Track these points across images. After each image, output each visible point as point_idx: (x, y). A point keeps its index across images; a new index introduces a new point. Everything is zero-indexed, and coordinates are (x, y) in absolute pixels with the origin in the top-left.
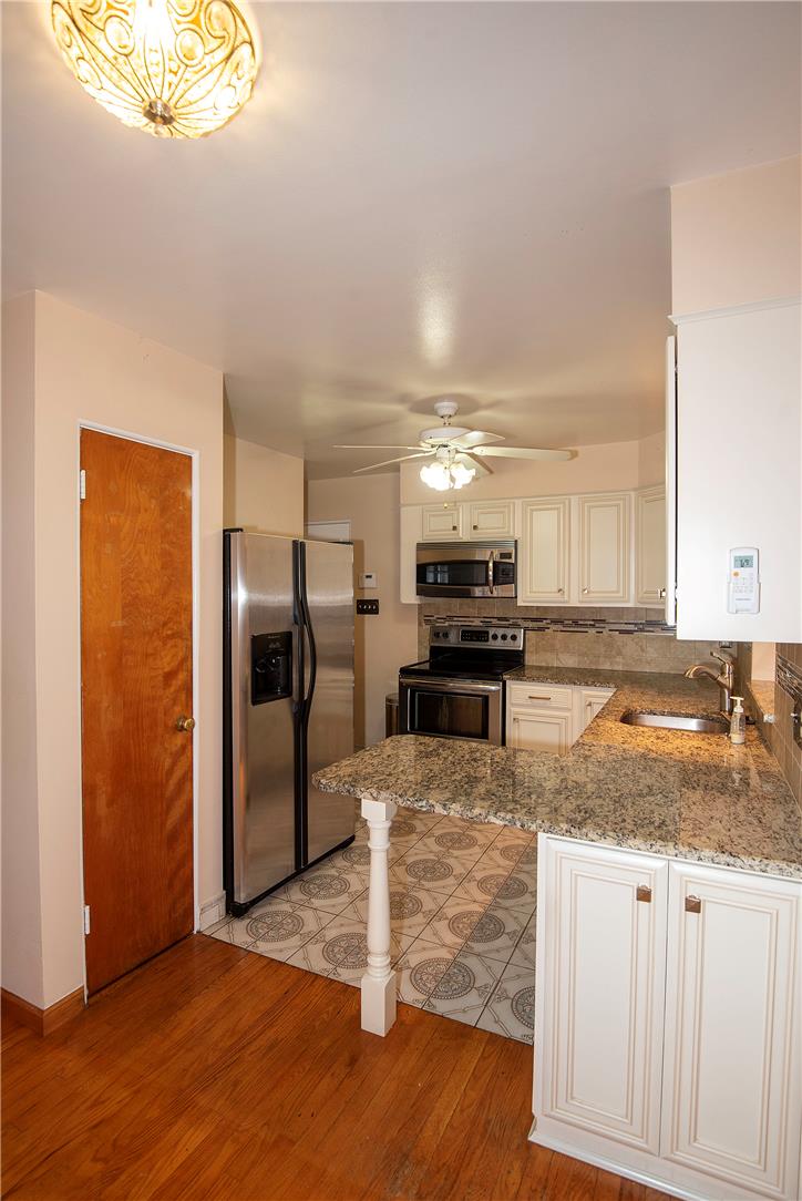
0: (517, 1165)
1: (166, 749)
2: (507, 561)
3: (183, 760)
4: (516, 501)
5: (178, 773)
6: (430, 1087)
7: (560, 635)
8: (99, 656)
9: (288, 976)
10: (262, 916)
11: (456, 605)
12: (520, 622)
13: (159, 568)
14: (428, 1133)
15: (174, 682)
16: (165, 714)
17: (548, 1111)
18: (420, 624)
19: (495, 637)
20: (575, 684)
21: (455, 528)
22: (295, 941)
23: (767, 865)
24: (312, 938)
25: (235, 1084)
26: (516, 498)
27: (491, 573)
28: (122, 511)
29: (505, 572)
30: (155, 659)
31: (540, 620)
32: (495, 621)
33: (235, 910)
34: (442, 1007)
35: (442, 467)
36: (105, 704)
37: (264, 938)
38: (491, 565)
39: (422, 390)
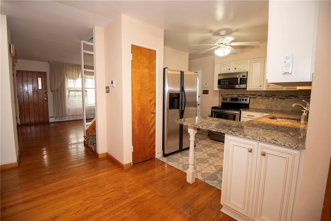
0: (215, 214)
1: (150, 117)
2: (244, 77)
3: (154, 120)
4: (248, 60)
5: (152, 123)
6: (199, 195)
7: (260, 100)
8: (135, 94)
9: (173, 169)
10: (170, 158)
11: (229, 91)
12: (248, 96)
13: (148, 76)
14: (196, 203)
15: (151, 102)
16: (150, 109)
17: (224, 203)
18: (219, 97)
19: (240, 100)
20: (262, 112)
21: (229, 69)
22: (177, 163)
23: (285, 144)
24: (181, 163)
25: (157, 185)
26: (248, 59)
27: (239, 81)
28: (140, 63)
29: (244, 81)
30: (147, 97)
31: (255, 95)
32: (241, 96)
33: (165, 155)
34: (207, 182)
35: (221, 49)
36: (136, 105)
37: (170, 161)
38: (239, 79)
39: (215, 28)
